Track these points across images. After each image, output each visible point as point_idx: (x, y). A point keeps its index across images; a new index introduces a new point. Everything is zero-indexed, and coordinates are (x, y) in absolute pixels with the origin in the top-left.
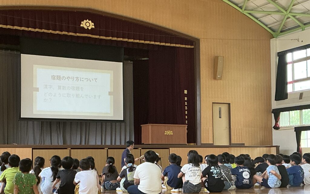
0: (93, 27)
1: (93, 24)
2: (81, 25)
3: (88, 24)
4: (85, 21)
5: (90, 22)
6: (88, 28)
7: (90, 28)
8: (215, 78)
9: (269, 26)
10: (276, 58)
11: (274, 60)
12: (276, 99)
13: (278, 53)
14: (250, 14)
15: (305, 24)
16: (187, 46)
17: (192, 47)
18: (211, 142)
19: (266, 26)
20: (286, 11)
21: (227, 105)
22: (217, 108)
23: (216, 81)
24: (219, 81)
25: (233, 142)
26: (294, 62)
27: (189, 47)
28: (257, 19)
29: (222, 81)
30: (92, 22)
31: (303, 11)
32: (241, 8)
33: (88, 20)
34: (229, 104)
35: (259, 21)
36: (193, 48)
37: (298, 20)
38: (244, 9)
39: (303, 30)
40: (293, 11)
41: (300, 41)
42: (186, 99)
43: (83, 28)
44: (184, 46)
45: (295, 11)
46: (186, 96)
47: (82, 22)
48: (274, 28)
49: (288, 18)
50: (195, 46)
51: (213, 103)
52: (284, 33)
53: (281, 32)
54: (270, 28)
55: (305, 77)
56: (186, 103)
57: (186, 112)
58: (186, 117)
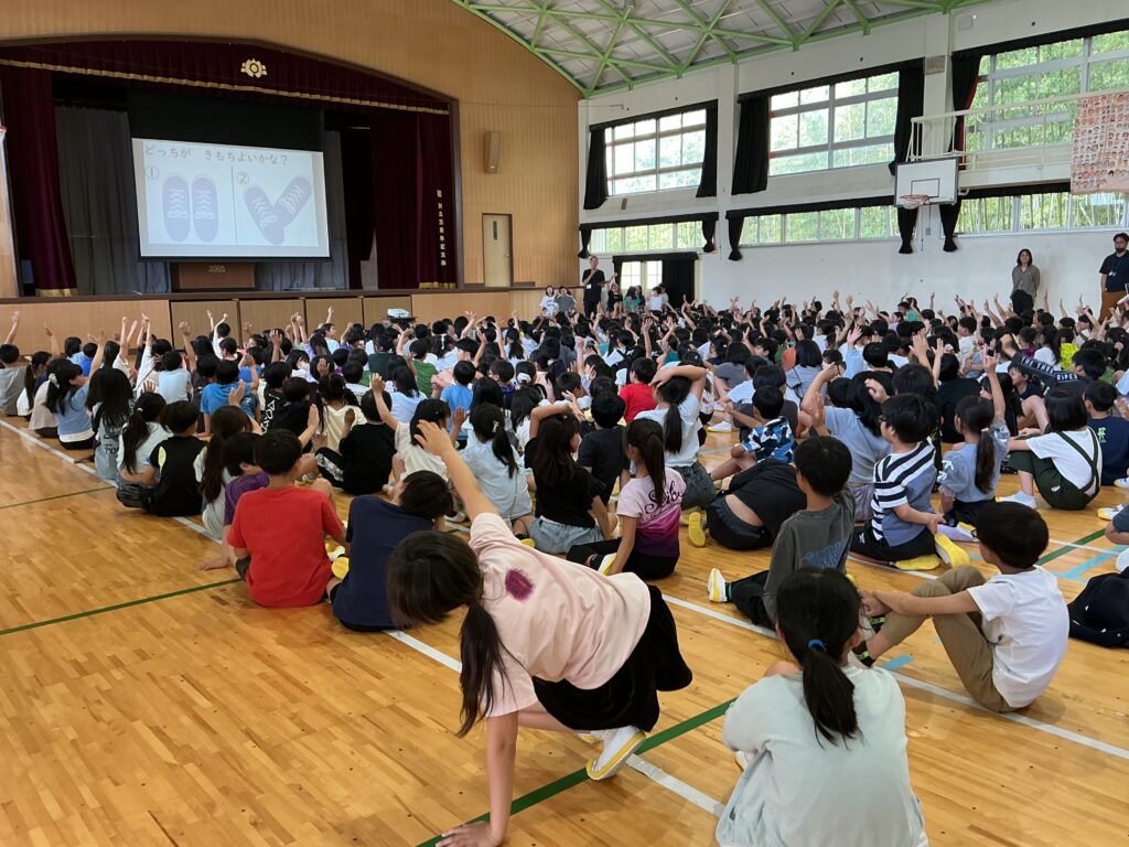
0: (265, 73)
1: (264, 67)
3: (254, 68)
4: (249, 62)
5: (258, 63)
6: (255, 76)
7: (258, 75)
8: (486, 170)
9: (576, 77)
10: (587, 136)
11: (584, 140)
12: (585, 208)
13: (591, 126)
14: (544, 54)
15: (634, 79)
16: (437, 112)
17: (446, 113)
18: (480, 281)
19: (571, 75)
20: (603, 54)
21: (506, 218)
22: (489, 221)
23: (488, 176)
24: (493, 175)
25: (516, 280)
26: (615, 143)
27: (440, 112)
28: (556, 62)
29: (497, 176)
30: (262, 64)
31: (629, 57)
32: (528, 42)
33: (254, 61)
34: (510, 216)
35: (561, 67)
36: (447, 116)
37: (622, 70)
38: (533, 44)
39: (630, 89)
40: (614, 55)
41: (626, 108)
42: (440, 206)
43: (246, 74)
44: (431, 111)
45: (618, 56)
46: (440, 200)
47: (244, 64)
48: (585, 81)
49: (607, 66)
50: (451, 111)
51: (484, 214)
52: (599, 91)
53: (597, 88)
54: (577, 81)
55: (631, 170)
56: (441, 214)
57: (442, 230)
58: (442, 238)
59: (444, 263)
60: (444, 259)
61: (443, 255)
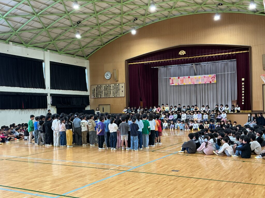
0: (185, 53)
1: (185, 52)
2: (179, 54)
3: (182, 53)
4: (181, 51)
5: (183, 51)
6: (182, 55)
7: (183, 54)
16: (244, 52)
18: (262, 109)
27: (246, 51)
30: (184, 51)
36: (249, 52)
42: (243, 83)
43: (180, 55)
44: (242, 52)
46: (243, 82)
47: (179, 52)
51: (263, 85)
56: (243, 86)
57: (243, 92)
58: (243, 95)
59: (243, 103)
60: (243, 102)
61: (243, 100)
